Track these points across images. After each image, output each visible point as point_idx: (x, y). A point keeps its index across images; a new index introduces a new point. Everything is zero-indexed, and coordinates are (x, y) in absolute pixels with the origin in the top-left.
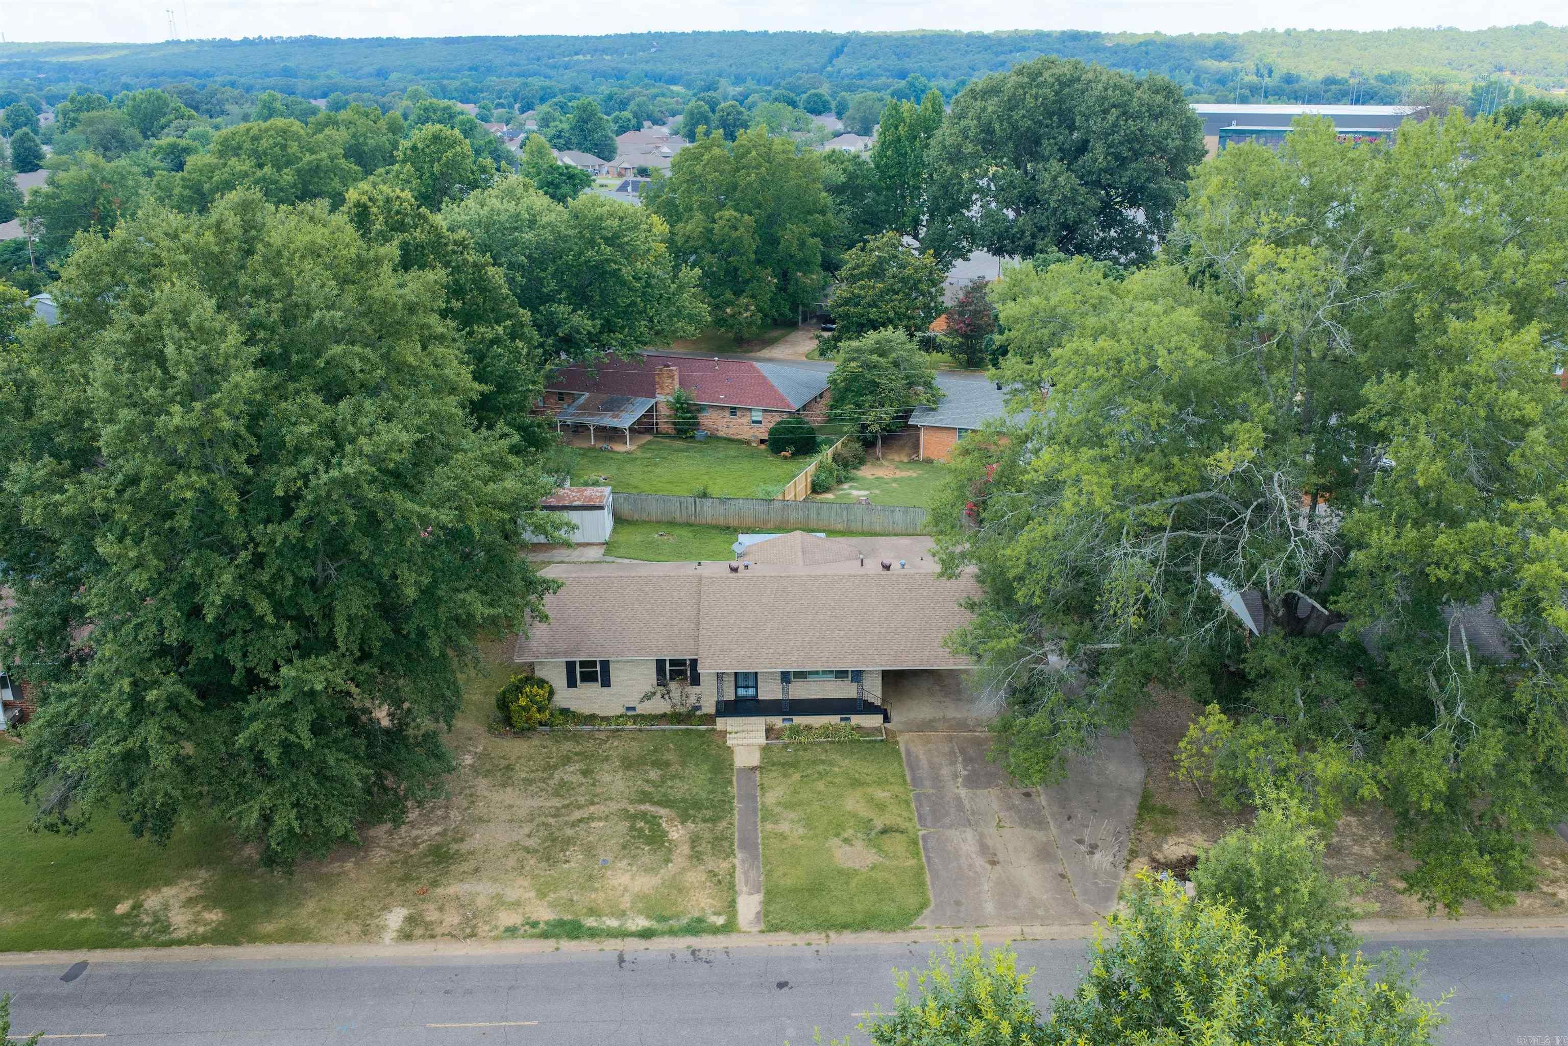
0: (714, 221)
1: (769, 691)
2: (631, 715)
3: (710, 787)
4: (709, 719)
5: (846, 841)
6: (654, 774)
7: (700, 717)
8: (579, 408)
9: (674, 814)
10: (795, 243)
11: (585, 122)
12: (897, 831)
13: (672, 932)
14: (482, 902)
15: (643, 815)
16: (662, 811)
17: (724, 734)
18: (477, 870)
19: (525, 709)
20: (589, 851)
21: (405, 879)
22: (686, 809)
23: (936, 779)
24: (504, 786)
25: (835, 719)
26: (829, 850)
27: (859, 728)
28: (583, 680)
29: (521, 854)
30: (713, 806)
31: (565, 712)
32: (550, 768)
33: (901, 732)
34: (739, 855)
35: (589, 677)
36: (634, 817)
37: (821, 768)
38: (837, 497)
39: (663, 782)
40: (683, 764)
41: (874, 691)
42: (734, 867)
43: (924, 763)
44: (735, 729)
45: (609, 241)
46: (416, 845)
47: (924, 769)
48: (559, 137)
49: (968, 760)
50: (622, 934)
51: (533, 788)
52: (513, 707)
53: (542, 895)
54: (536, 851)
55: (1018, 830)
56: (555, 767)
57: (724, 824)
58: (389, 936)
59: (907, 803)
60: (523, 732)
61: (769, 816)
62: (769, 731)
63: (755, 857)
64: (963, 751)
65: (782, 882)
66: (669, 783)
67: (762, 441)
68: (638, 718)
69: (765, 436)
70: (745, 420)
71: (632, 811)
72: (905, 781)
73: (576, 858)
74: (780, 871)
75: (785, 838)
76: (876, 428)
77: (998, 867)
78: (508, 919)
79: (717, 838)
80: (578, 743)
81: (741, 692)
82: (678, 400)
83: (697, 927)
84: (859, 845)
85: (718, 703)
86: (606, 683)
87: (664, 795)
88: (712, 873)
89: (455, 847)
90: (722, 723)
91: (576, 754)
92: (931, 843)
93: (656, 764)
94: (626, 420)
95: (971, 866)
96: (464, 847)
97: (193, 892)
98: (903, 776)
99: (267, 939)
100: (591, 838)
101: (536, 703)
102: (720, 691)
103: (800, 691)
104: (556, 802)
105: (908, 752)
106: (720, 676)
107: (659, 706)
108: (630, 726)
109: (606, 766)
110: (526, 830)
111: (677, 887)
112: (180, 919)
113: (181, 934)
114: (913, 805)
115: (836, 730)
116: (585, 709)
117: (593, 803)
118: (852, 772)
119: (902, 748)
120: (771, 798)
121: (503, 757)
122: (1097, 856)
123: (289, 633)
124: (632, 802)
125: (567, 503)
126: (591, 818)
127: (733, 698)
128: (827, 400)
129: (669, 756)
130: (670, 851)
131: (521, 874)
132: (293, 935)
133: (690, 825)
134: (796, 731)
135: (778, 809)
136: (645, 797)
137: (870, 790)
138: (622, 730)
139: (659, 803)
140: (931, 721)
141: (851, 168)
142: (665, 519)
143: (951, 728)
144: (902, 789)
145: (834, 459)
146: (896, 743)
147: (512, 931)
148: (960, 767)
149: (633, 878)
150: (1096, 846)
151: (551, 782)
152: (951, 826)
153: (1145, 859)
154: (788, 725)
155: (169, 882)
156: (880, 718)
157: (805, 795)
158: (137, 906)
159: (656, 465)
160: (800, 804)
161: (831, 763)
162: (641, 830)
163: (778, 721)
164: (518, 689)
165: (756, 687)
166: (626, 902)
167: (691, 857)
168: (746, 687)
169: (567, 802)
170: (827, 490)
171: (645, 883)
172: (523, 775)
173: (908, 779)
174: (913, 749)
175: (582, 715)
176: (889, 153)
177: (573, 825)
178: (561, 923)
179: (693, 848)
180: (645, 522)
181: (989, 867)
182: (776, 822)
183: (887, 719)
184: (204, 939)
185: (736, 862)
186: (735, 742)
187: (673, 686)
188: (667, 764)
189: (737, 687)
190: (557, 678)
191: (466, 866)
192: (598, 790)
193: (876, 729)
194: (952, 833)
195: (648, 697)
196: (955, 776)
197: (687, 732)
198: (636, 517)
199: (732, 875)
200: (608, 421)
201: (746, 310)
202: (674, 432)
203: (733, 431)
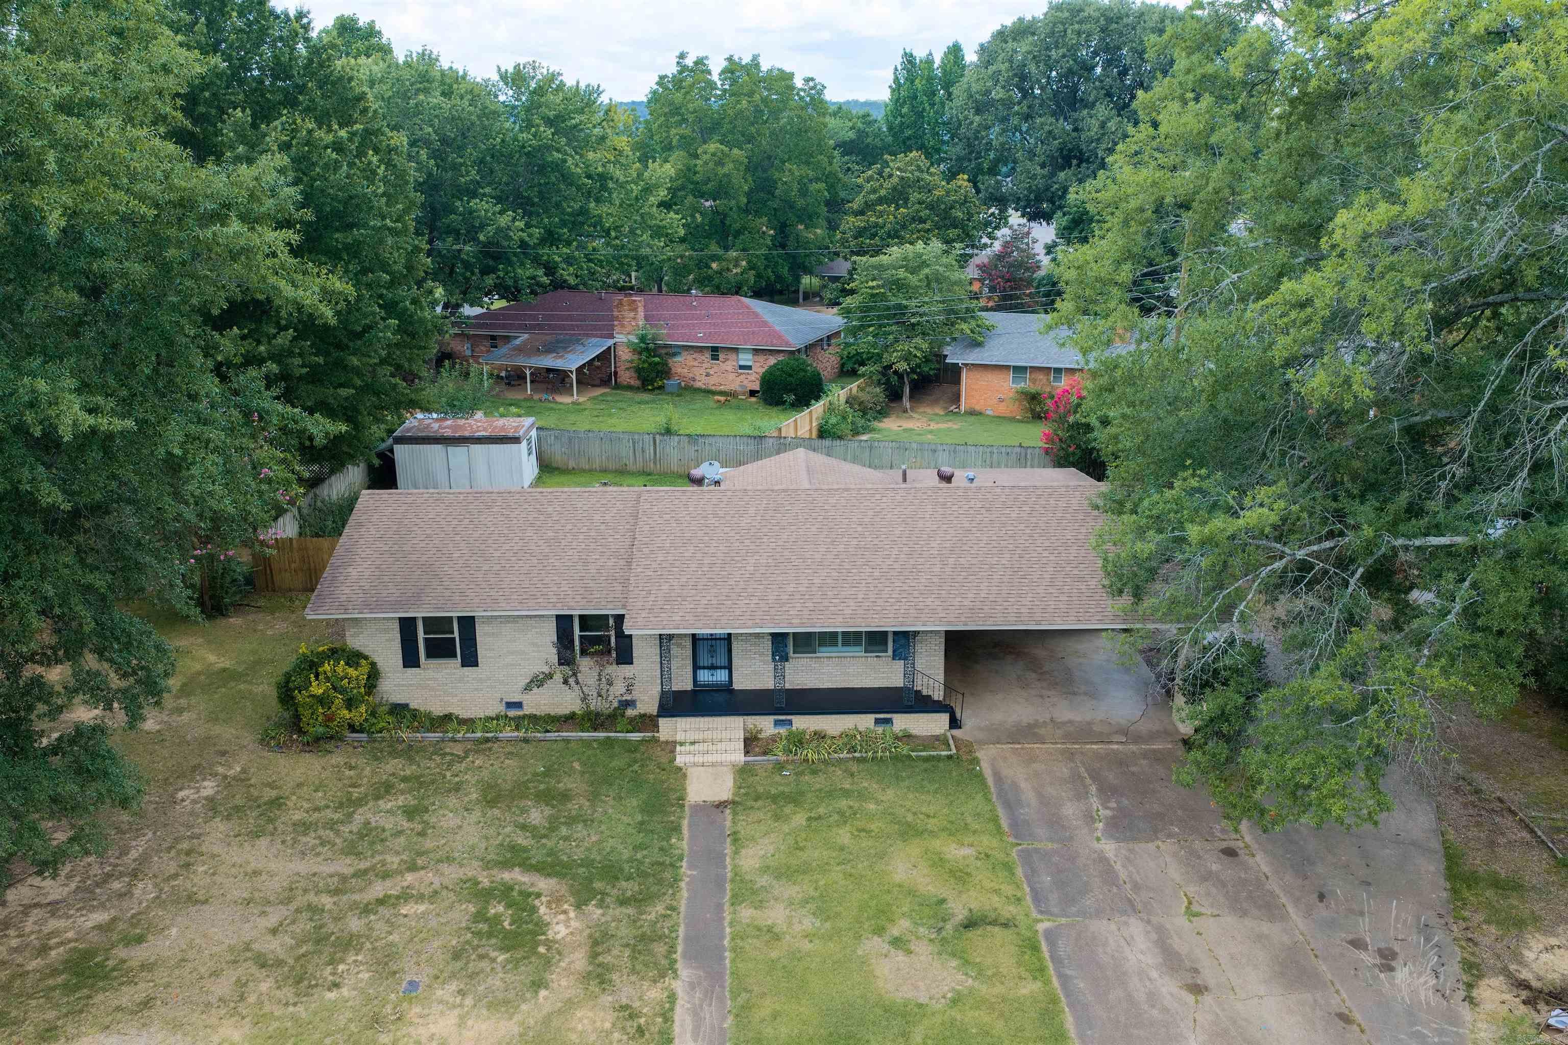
0: (696, 156)
1: (752, 674)
2: (514, 717)
3: (640, 838)
4: (648, 722)
5: (897, 942)
6: (537, 816)
7: (632, 720)
8: (514, 349)
9: (564, 889)
10: (795, 186)
12: (994, 923)
15: (505, 892)
16: (544, 884)
17: (671, 746)
18: (147, 1004)
19: (321, 700)
22: (590, 880)
23: (1055, 823)
24: (256, 835)
25: (865, 722)
26: (864, 962)
27: (907, 737)
28: (429, 655)
29: (248, 968)
30: (643, 875)
31: (399, 710)
32: (350, 804)
33: (982, 743)
34: (685, 972)
35: (440, 649)
36: (484, 895)
37: (843, 803)
39: (553, 829)
40: (594, 797)
41: (931, 674)
42: (672, 997)
43: (1029, 795)
44: (691, 737)
45: (549, 122)
46: (44, 950)
47: (1030, 806)
49: (1107, 791)
51: (310, 840)
52: (299, 697)
54: (280, 963)
55: (1229, 920)
56: (360, 802)
57: (660, 908)
59: (1008, 867)
60: (319, 743)
61: (746, 892)
62: (750, 742)
63: (715, 977)
64: (1095, 776)
65: (769, 1031)
66: (564, 831)
67: (753, 393)
68: (524, 721)
69: (756, 386)
70: (730, 365)
71: (485, 882)
72: (999, 827)
74: (767, 1006)
75: (777, 937)
76: (902, 366)
77: (1207, 999)
79: (643, 938)
80: (411, 760)
81: (705, 676)
82: (643, 340)
84: (923, 950)
85: (663, 694)
86: (470, 660)
87: (551, 853)
88: (628, 1012)
89: (121, 952)
90: (669, 728)
91: (405, 779)
92: (1064, 948)
93: (546, 797)
94: (572, 361)
95: (1153, 997)
96: (138, 954)
98: (995, 820)
100: (394, 938)
101: (343, 691)
102: (665, 673)
103: (803, 672)
104: (345, 866)
105: (997, 775)
106: (665, 641)
107: (559, 698)
108: (508, 733)
109: (452, 801)
110: (272, 920)
114: (1019, 872)
115: (868, 739)
116: (436, 706)
117: (413, 867)
118: (900, 812)
119: (986, 769)
120: (750, 860)
121: (271, 786)
122: (1402, 974)
124: (487, 865)
125: (467, 434)
126: (405, 896)
127: (689, 687)
129: (571, 784)
130: (548, 963)
131: (234, 1012)
133: (594, 911)
134: (798, 741)
135: (764, 881)
136: (514, 857)
137: (936, 844)
138: (497, 739)
139: (540, 869)
140: (1030, 726)
141: (860, 125)
142: (612, 465)
143: (1069, 737)
144: (995, 843)
145: (849, 403)
146: (976, 761)
148: (1095, 802)
149: (462, 1022)
150: (1393, 955)
151: (345, 829)
152: (1098, 913)
153: (1498, 981)
154: (783, 731)
156: (943, 719)
157: (814, 854)
159: (610, 415)
160: (805, 870)
161: (862, 796)
162: (497, 920)
163: (766, 725)
164: (310, 665)
165: (729, 668)
167: (586, 977)
168: (713, 667)
169: (363, 865)
170: (838, 437)
171: (485, 1033)
172: (297, 816)
173: (1005, 824)
174: (1006, 772)
175: (428, 715)
176: (905, 110)
177: (366, 910)
179: (594, 955)
180: (583, 471)
181: (1190, 998)
182: (760, 905)
183: (954, 723)
185: (678, 986)
186: (689, 759)
187: (586, 666)
188: (565, 797)
189: (696, 667)
190: (384, 648)
191: (128, 996)
192: (429, 844)
193: (937, 738)
194: (1102, 927)
195: (538, 681)
196: (1090, 818)
197: (608, 743)
198: (572, 464)
199: (667, 1017)
200: (550, 362)
201: (736, 266)
202: (637, 383)
203: (712, 383)
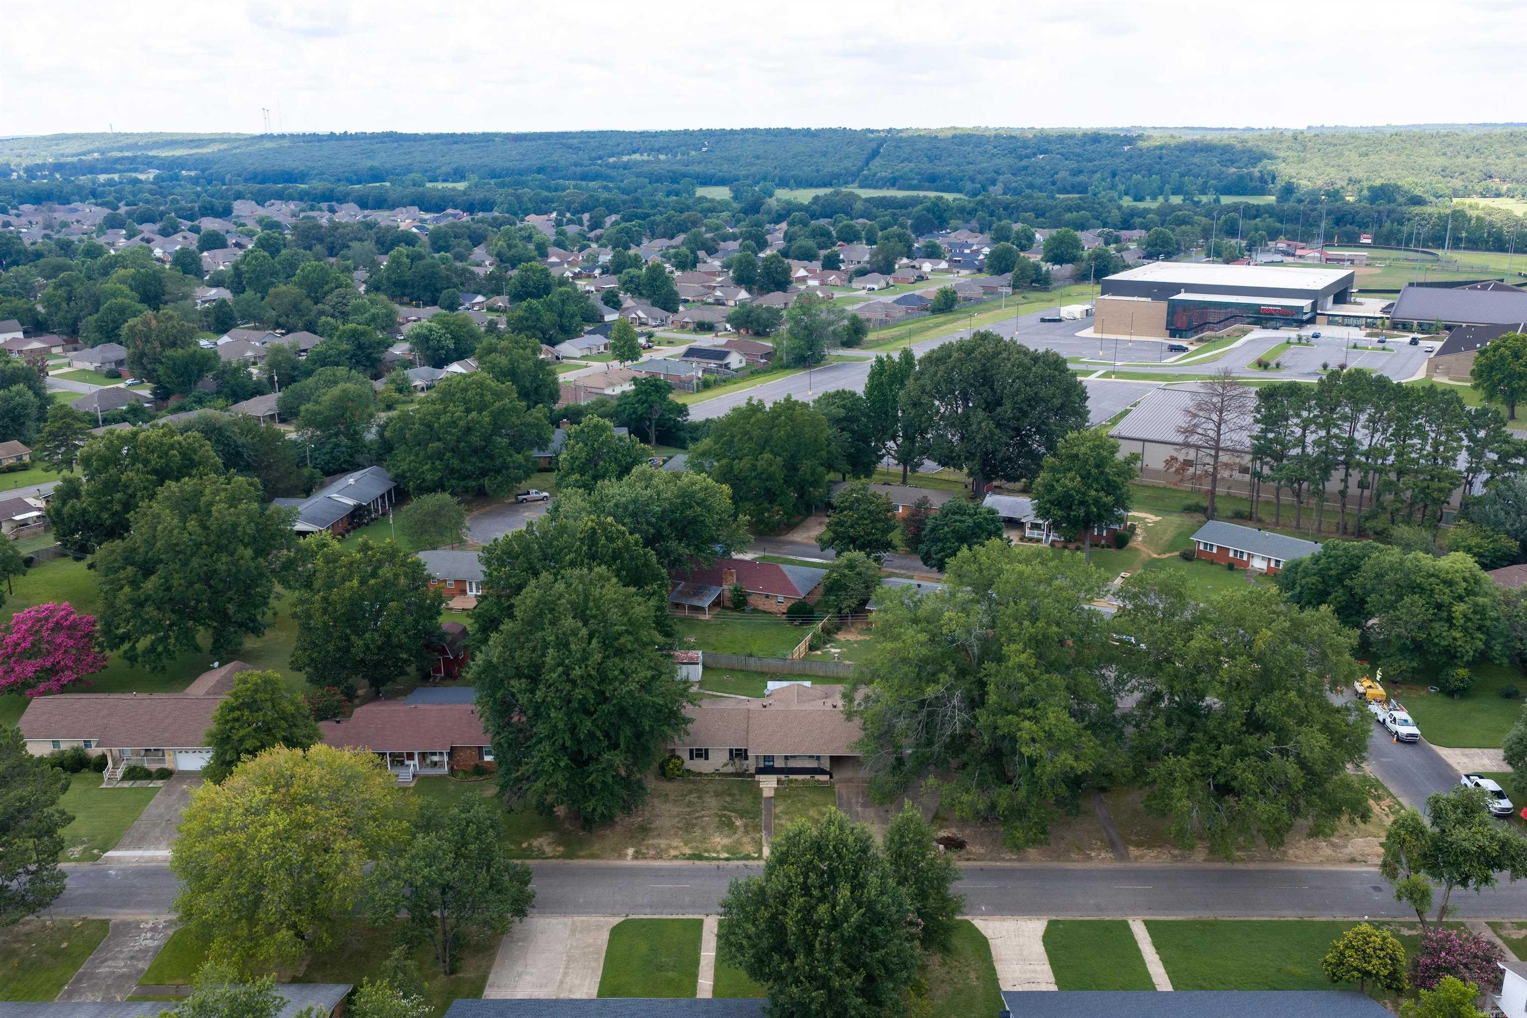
1: (779, 764)
2: (717, 773)
3: (752, 805)
4: (752, 776)
6: (728, 799)
7: (748, 774)
9: (737, 816)
11: (655, 280)
13: (737, 859)
14: (663, 846)
15: (725, 815)
16: (732, 814)
17: (758, 782)
18: (659, 835)
19: (671, 769)
20: (703, 829)
21: (632, 837)
22: (742, 814)
23: (850, 804)
24: (666, 802)
25: (808, 777)
27: (819, 781)
28: (696, 757)
29: (676, 829)
30: (754, 813)
31: (688, 771)
32: (684, 795)
33: (837, 783)
34: (764, 832)
35: (699, 756)
36: (720, 816)
37: (800, 798)
38: (824, 653)
39: (732, 802)
40: (741, 795)
41: (826, 765)
42: (761, 836)
43: (845, 796)
44: (764, 780)
47: (845, 799)
48: (631, 282)
49: (864, 796)
50: (718, 859)
51: (678, 803)
52: (666, 768)
53: (686, 845)
54: (682, 828)
56: (686, 795)
57: (758, 820)
58: (629, 858)
60: (670, 780)
61: (777, 817)
62: (779, 781)
63: (770, 833)
64: (862, 792)
66: (735, 803)
67: (784, 614)
68: (720, 774)
69: (785, 611)
70: (773, 601)
71: (720, 814)
72: (835, 804)
73: (698, 832)
76: (847, 610)
78: (673, 853)
79: (755, 825)
80: (695, 785)
81: (767, 764)
82: (735, 590)
83: (747, 857)
85: (756, 768)
86: (707, 759)
87: (733, 808)
88: (753, 838)
89: (649, 826)
90: (757, 777)
91: (695, 789)
93: (729, 795)
94: (707, 601)
96: (653, 826)
97: (550, 840)
98: (835, 802)
99: (583, 857)
100: (703, 824)
101: (676, 767)
102: (757, 764)
103: (792, 764)
104: (688, 809)
105: (839, 792)
106: (757, 757)
107: (730, 769)
108: (717, 778)
109: (708, 795)
110: (677, 820)
111: (739, 842)
112: (548, 850)
113: (551, 855)
115: (808, 781)
116: (697, 770)
117: (703, 810)
118: (813, 800)
119: (837, 790)
120: (778, 810)
121: (664, 790)
123: (606, 743)
124: (719, 810)
125: (680, 661)
126: (703, 816)
127: (763, 767)
128: (821, 589)
129: (735, 792)
130: (736, 829)
131: (677, 837)
132: (592, 856)
133: (744, 820)
134: (791, 781)
135: (781, 815)
136: (725, 808)
137: (820, 807)
138: (714, 780)
139: (731, 811)
140: (850, 779)
142: (729, 667)
143: (856, 781)
145: (823, 631)
146: (834, 788)
147: (676, 857)
148: (860, 798)
149: (721, 839)
151: (685, 801)
154: (787, 779)
155: (540, 836)
156: (828, 777)
157: (793, 809)
158: (530, 845)
159: (724, 629)
160: (790, 812)
161: (804, 796)
162: (724, 821)
163: (783, 777)
164: (668, 760)
165: (773, 762)
166: (719, 848)
167: (744, 832)
168: (769, 762)
169: (692, 809)
170: (817, 649)
171: (726, 841)
172: (673, 798)
173: (837, 803)
174: (841, 791)
175: (696, 772)
177: (696, 819)
178: (694, 854)
179: (745, 829)
180: (721, 669)
182: (780, 820)
183: (831, 777)
184: (559, 857)
185: (762, 834)
186: (763, 786)
187: (736, 760)
188: (734, 795)
189: (765, 762)
190: (686, 756)
191: (655, 833)
192: (705, 805)
193: (826, 781)
195: (725, 765)
196: (858, 802)
197: (743, 781)
198: (714, 666)
199: (760, 839)
200: (696, 603)
202: (731, 606)
203: (766, 608)
